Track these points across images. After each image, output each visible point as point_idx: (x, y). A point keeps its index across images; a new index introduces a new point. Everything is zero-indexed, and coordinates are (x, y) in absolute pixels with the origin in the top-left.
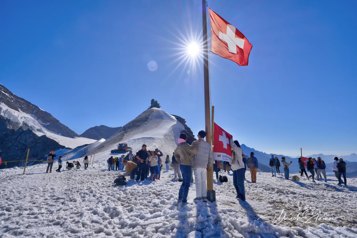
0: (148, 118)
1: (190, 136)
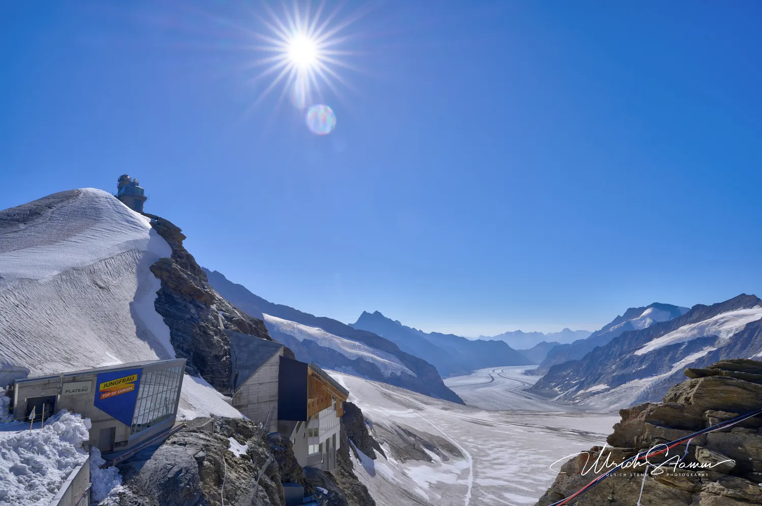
0: (40, 214)
1: (180, 277)
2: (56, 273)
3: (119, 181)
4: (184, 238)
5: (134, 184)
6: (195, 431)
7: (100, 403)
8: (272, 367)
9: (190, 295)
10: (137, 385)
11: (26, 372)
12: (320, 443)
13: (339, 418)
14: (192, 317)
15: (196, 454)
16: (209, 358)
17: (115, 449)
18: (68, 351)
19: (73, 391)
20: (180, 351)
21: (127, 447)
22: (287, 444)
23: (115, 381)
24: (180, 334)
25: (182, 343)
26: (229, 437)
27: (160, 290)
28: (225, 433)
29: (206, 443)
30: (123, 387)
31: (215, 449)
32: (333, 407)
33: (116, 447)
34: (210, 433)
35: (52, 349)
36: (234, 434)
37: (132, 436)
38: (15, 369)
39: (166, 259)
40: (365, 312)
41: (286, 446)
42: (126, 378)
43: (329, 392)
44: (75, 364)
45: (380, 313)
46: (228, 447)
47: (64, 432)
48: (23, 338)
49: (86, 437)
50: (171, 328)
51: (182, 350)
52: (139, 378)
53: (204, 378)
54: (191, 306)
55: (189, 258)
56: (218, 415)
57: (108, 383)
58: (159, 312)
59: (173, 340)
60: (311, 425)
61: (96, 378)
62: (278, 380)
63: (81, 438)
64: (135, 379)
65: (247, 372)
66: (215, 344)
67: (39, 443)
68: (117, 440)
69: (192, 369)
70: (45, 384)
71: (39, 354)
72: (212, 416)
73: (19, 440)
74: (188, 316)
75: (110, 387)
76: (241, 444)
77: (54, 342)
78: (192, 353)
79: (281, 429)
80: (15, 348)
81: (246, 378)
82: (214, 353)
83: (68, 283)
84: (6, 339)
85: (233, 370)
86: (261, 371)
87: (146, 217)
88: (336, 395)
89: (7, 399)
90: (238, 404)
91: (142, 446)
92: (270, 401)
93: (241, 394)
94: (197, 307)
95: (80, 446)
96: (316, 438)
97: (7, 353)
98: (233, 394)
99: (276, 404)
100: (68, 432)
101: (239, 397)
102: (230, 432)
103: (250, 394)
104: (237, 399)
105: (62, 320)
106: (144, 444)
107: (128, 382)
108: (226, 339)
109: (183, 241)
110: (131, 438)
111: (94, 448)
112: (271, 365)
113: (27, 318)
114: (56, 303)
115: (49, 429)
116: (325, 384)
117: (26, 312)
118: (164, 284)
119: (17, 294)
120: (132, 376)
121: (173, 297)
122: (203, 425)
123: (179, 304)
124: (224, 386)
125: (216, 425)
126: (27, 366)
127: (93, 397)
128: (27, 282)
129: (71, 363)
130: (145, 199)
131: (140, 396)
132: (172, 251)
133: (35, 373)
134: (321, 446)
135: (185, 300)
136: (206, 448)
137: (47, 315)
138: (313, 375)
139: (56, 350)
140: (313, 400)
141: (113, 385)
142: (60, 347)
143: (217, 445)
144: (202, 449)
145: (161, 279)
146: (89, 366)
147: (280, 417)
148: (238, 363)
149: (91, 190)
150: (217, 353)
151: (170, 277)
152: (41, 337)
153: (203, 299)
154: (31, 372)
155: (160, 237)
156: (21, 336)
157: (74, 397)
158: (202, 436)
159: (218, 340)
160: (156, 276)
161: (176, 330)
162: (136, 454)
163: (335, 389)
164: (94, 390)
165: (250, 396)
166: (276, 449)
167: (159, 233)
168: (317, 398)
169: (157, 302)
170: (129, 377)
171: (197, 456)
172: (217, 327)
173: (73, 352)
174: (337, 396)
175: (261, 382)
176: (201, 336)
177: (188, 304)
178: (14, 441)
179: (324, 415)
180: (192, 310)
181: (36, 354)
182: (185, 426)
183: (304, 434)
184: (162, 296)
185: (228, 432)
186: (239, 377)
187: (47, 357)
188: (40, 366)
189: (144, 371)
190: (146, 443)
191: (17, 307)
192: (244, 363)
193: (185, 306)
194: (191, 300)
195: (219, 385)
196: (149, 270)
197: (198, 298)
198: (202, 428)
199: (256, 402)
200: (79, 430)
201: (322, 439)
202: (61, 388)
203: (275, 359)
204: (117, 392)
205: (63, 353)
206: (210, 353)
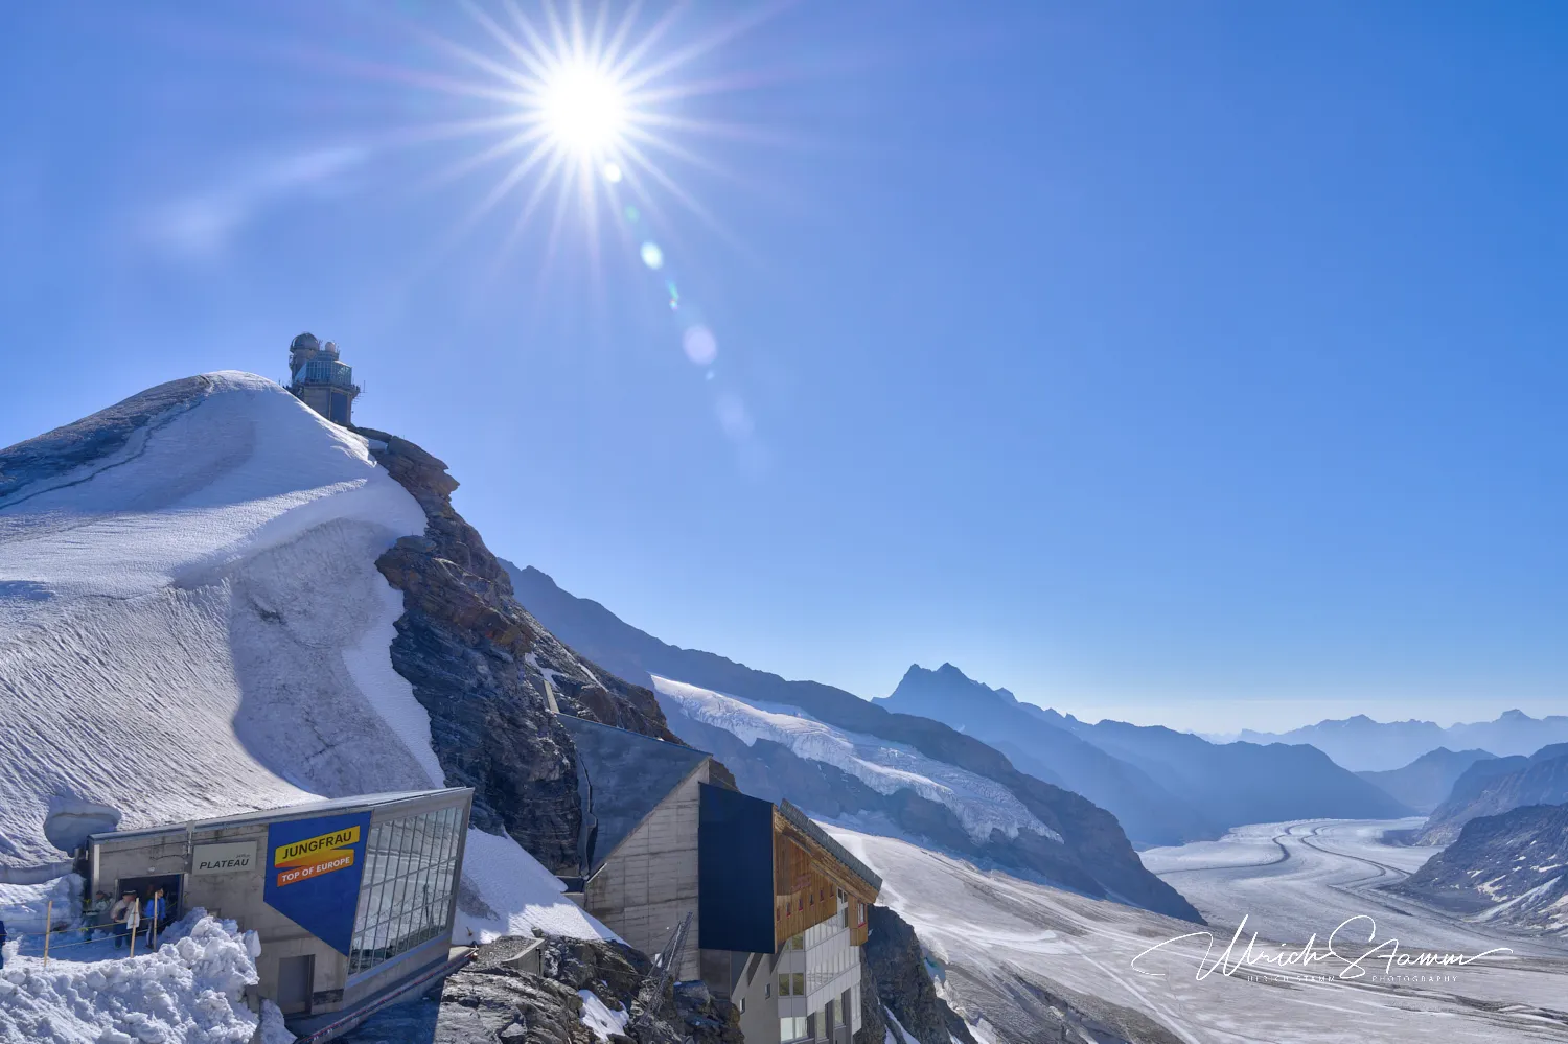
0: (121, 440)
1: (447, 583)
2: (164, 580)
3: (292, 349)
4: (455, 485)
5: (330, 355)
6: (496, 971)
7: (277, 896)
8: (681, 811)
9: (474, 630)
10: (360, 850)
11: (113, 819)
12: (810, 1013)
13: (857, 948)
14: (481, 685)
15: (505, 1028)
16: (526, 786)
17: (315, 1009)
18: (200, 769)
19: (217, 865)
20: (456, 770)
21: (344, 1005)
22: (724, 1013)
23: (309, 841)
24: (453, 726)
25: (460, 750)
26: (579, 988)
27: (402, 618)
28: (571, 977)
29: (528, 1001)
30: (329, 857)
31: (549, 1017)
32: (839, 918)
33: (317, 1004)
34: (534, 978)
35: (166, 765)
36: (594, 983)
37: (354, 977)
38: (90, 810)
39: (414, 539)
40: (915, 667)
41: (722, 1017)
42: (334, 835)
43: (828, 879)
44: (218, 799)
45: (956, 670)
46: (580, 1014)
47: (204, 961)
48: (101, 735)
49: (252, 978)
50: (431, 712)
51: (461, 765)
52: (364, 834)
53: (516, 839)
54: (477, 656)
55: (469, 534)
56: (551, 933)
57: (293, 846)
58: (401, 673)
59: (437, 743)
60: (785, 965)
61: (266, 834)
62: (696, 844)
63: (240, 977)
64: (355, 838)
65: (619, 822)
66: (539, 751)
67: (153, 986)
68: (317, 988)
69: (485, 813)
70: (156, 847)
71: (138, 774)
72: (538, 933)
73: (109, 977)
74: (472, 682)
75: (298, 856)
76: (610, 1008)
77: (168, 746)
78: (483, 775)
79: (708, 973)
80: (87, 761)
81: (618, 839)
82: (537, 774)
83: (192, 605)
84: (66, 739)
85: (585, 821)
86: (654, 820)
87: (360, 437)
88: (847, 885)
89: (78, 880)
90: (597, 906)
91: (376, 1003)
92: (677, 899)
93: (606, 878)
94: (493, 658)
95: (238, 997)
96: (798, 998)
97: (71, 772)
98: (586, 878)
99: (693, 908)
100: (211, 963)
101: (600, 888)
102: (584, 977)
103: (627, 878)
104: (598, 891)
105: (183, 695)
106: (380, 1000)
107: (340, 844)
108: (566, 739)
109: (452, 495)
110: (350, 982)
111: (267, 1004)
112: (680, 807)
113: (107, 688)
114: (168, 653)
115: (169, 952)
116: (819, 856)
117: (105, 675)
118: (411, 602)
119: (83, 633)
120: (347, 831)
121: (433, 633)
122: (518, 957)
123: (449, 651)
124: (565, 857)
125: (548, 956)
126: (113, 803)
127: (262, 882)
128: (102, 605)
129: (209, 796)
130: (355, 391)
131: (366, 881)
132: (427, 520)
133: (133, 820)
134: (811, 1021)
135: (462, 641)
136: (527, 1015)
137: (150, 683)
138: (787, 832)
139: (174, 765)
140: (786, 898)
141: (305, 851)
142: (181, 757)
143: (553, 1007)
144: (517, 1016)
145: (403, 589)
146: (247, 806)
147: (705, 942)
148: (595, 801)
149: (232, 374)
150: (543, 776)
151: (424, 585)
152: (139, 734)
153: (507, 637)
154: (124, 817)
155: (396, 486)
156: (97, 731)
157: (219, 879)
158: (515, 983)
159: (546, 744)
160: (392, 583)
161: (444, 716)
162: (363, 1022)
163: (846, 870)
164: (264, 863)
165: (628, 886)
166: (698, 1024)
167: (394, 475)
168: (799, 893)
169: (396, 647)
170: (342, 833)
171: (506, 1034)
172: (541, 708)
173: (210, 770)
174: (850, 888)
175: (654, 849)
176: (503, 730)
177: (469, 650)
178: (99, 977)
179: (817, 940)
180: (479, 667)
181: (132, 774)
182: (474, 959)
183: (769, 987)
184: (409, 634)
185: (579, 978)
186: (600, 838)
187: (157, 783)
188: (140, 803)
189: (374, 819)
190: (385, 997)
191: (87, 663)
192: (610, 800)
193: (464, 657)
194: (476, 640)
195: (553, 857)
196: (376, 568)
197: (494, 635)
198: (516, 964)
199: (643, 899)
200: (235, 959)
201: (816, 1003)
202: (190, 857)
203: (690, 788)
204: (315, 870)
205: (189, 773)
206: (529, 775)
